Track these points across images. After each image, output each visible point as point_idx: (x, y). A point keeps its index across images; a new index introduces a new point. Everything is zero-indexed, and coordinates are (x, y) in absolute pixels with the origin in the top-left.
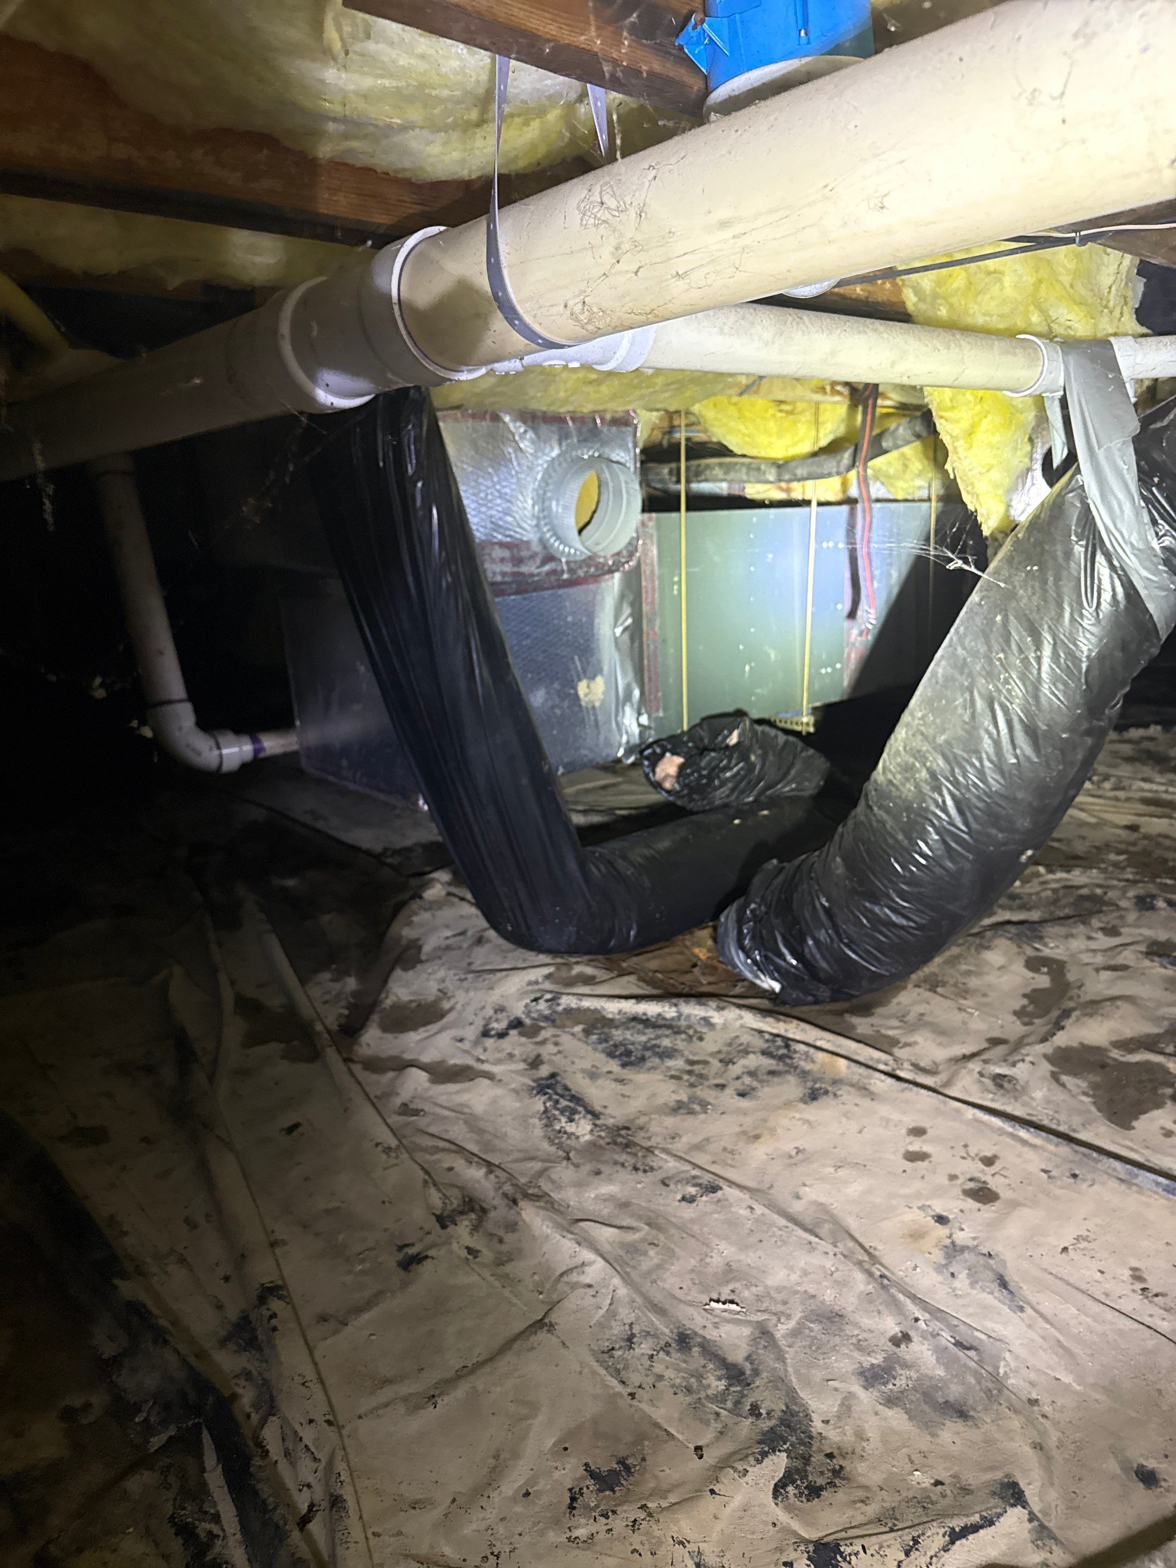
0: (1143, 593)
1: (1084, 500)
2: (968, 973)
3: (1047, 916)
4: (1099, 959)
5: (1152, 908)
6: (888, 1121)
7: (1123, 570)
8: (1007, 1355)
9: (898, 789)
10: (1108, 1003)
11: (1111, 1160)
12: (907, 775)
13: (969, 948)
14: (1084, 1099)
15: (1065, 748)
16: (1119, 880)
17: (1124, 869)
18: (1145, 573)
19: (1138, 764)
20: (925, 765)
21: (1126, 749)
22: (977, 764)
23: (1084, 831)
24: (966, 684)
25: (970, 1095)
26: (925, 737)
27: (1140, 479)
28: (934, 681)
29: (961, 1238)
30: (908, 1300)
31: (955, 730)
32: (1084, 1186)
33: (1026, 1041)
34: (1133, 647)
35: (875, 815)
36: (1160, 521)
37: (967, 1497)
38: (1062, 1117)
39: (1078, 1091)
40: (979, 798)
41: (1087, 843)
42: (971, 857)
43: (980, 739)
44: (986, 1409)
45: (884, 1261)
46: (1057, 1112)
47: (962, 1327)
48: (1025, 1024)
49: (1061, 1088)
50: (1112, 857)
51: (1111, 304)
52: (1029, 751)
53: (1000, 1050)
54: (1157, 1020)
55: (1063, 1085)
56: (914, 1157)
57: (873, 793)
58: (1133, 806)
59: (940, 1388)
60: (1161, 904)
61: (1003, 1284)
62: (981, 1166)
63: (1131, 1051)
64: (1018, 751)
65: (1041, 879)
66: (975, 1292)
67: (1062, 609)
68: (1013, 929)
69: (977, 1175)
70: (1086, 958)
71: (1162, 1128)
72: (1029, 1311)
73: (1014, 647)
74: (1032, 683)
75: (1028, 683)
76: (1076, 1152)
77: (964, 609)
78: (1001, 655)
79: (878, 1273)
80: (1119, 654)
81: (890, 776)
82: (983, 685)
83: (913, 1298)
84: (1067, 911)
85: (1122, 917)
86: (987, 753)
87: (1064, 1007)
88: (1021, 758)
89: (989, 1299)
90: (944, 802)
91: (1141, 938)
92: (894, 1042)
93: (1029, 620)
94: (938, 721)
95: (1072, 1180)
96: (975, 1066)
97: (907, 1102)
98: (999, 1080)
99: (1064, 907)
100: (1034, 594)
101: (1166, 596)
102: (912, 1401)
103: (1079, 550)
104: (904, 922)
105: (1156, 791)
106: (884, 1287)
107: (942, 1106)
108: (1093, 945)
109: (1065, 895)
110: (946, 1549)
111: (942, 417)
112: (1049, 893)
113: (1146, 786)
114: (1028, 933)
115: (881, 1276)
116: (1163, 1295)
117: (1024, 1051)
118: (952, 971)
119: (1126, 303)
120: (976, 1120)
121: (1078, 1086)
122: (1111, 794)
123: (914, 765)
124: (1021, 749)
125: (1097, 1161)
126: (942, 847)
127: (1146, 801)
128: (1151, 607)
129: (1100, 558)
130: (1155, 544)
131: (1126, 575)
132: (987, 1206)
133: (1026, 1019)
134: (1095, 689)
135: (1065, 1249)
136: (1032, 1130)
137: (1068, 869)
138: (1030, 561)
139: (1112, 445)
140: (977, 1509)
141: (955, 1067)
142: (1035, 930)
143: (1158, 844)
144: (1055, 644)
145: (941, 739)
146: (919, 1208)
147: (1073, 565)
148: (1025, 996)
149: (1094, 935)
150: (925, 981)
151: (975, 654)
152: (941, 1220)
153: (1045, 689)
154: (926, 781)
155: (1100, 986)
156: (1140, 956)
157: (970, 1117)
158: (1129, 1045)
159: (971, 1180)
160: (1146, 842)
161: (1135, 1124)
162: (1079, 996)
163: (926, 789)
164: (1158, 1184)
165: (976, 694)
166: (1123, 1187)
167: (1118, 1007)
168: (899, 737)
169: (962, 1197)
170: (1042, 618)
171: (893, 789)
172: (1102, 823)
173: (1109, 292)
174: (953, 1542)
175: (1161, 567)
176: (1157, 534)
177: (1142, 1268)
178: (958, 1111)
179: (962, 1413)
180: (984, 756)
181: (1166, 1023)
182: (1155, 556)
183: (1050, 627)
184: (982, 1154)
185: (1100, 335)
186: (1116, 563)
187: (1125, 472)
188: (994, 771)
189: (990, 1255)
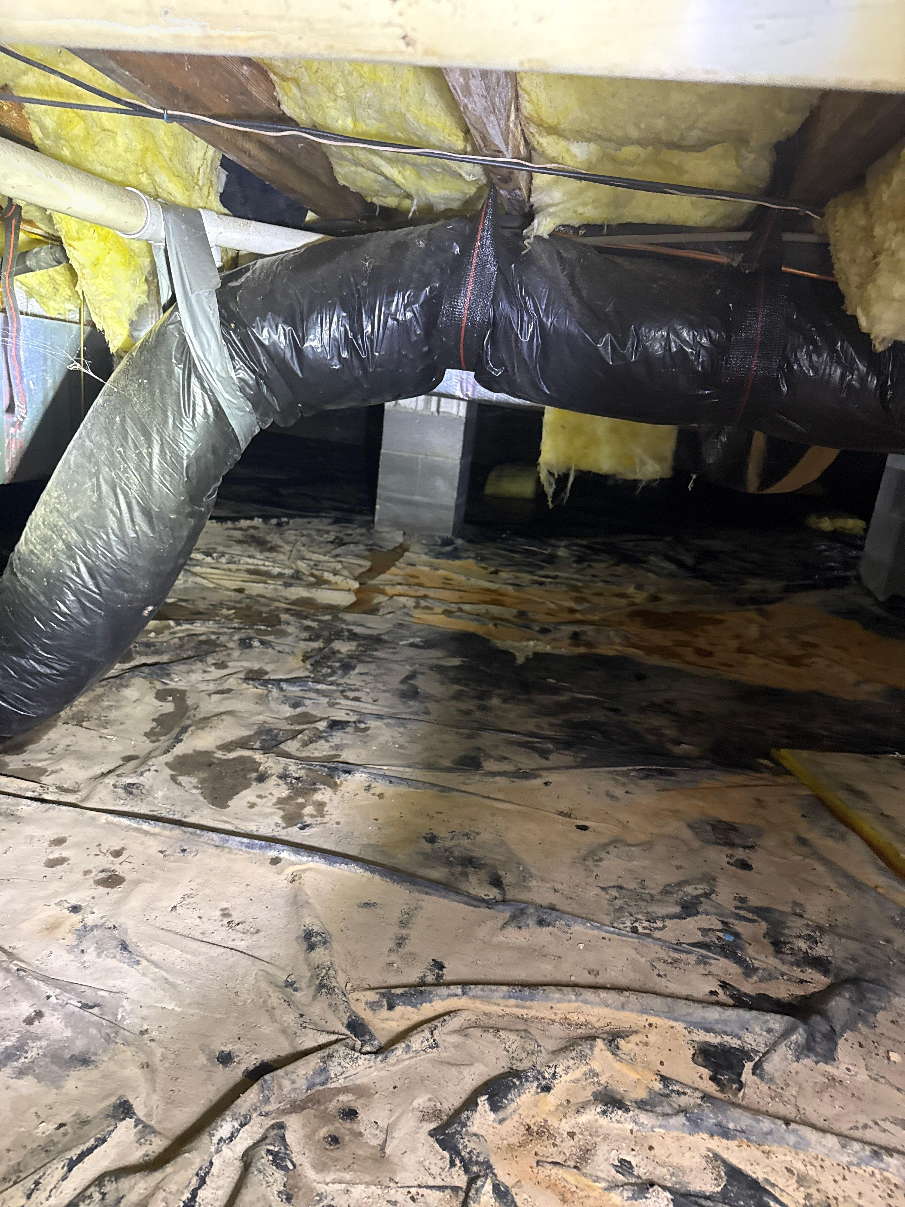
0: (227, 411)
1: (181, 332)
2: (110, 708)
3: (174, 658)
4: (212, 687)
5: (250, 646)
6: (32, 837)
7: (212, 392)
8: (125, 1002)
9: (38, 558)
10: (216, 718)
11: (210, 833)
12: (46, 546)
13: (111, 688)
14: (194, 791)
15: (174, 526)
16: (229, 628)
17: (232, 620)
18: (227, 396)
19: (245, 546)
20: (61, 537)
21: (238, 534)
22: (105, 537)
23: (205, 594)
24: (93, 471)
25: (105, 804)
26: (61, 514)
27: (221, 323)
28: (67, 466)
29: (91, 920)
30: (42, 984)
31: (85, 508)
32: (190, 857)
33: (153, 754)
34: (221, 452)
35: (19, 581)
36: (236, 358)
37: (86, 1128)
38: (177, 809)
39: (191, 786)
40: (107, 565)
41: (207, 602)
42: (103, 613)
43: (107, 517)
44: (105, 1051)
45: (22, 957)
46: (173, 805)
47: (88, 991)
48: (153, 742)
49: (177, 786)
50: (224, 611)
51: (200, 183)
52: (146, 528)
53: (133, 764)
54: (247, 726)
55: (180, 784)
56: (52, 863)
57: (17, 561)
58: (241, 575)
59: (67, 1047)
60: (256, 643)
61: (124, 947)
62: (111, 858)
63: (230, 751)
64: (137, 528)
65: (172, 630)
66: (101, 960)
67: (167, 416)
68: (146, 670)
69: (107, 866)
70: (202, 687)
71: (248, 803)
72: (144, 963)
73: (130, 443)
74: (146, 473)
75: (142, 473)
76: (185, 832)
77: (91, 409)
78: (121, 449)
79: (16, 968)
80: (210, 456)
81: (31, 547)
82: (107, 472)
83: (47, 980)
84: (190, 653)
85: (229, 655)
86: (112, 529)
87: (183, 724)
88: (140, 533)
89: (113, 963)
90: (78, 568)
91: (241, 669)
92: (43, 772)
93: (142, 423)
94: (71, 501)
95: (182, 854)
96: (110, 780)
97: (50, 819)
98: (129, 788)
99: (187, 650)
100: (145, 402)
101: (243, 416)
102: (41, 1066)
103: (178, 371)
104: (48, 671)
105: (257, 565)
106: (20, 978)
107: (80, 818)
108: (208, 677)
109: (188, 641)
110: (64, 1178)
111: (70, 245)
112: (176, 640)
113: (250, 561)
114: (159, 672)
115: (18, 970)
116: (242, 923)
117: (150, 763)
118: (97, 708)
119: (212, 186)
120: (108, 823)
121: (191, 783)
122: (226, 566)
123: (52, 538)
124: (139, 525)
125: (200, 836)
126: (78, 606)
127: (249, 572)
128: (233, 423)
129: (194, 380)
130: (233, 374)
131: (214, 396)
132: (115, 889)
133: (154, 738)
134: (194, 482)
135: (175, 907)
136: (152, 822)
137: (191, 621)
138: (140, 373)
139: (201, 292)
140: (93, 1133)
141: (93, 785)
142: (165, 669)
143: (258, 602)
144: (162, 443)
145: (74, 516)
146: (56, 904)
147: (174, 382)
148: (154, 720)
149: (209, 669)
150: (73, 718)
151: (100, 447)
152: (75, 909)
153: (156, 477)
154: (62, 551)
155: (211, 706)
156: (240, 681)
157: (104, 821)
158: (228, 747)
159: (102, 871)
160: (248, 600)
161: (230, 803)
162: (195, 716)
163: (63, 557)
164: (242, 843)
165: (101, 479)
166: (218, 851)
167: (222, 720)
168: (39, 513)
169: (95, 886)
170: (152, 422)
171: (35, 558)
172: (218, 588)
173: (199, 173)
174: (70, 1170)
175: (239, 393)
176: (234, 367)
177: (229, 907)
178: (93, 819)
179: (84, 1061)
180: (110, 531)
181: (256, 727)
182: (234, 384)
183: (158, 429)
184: (112, 849)
185: (193, 206)
186: (206, 385)
187: (211, 315)
188: (118, 544)
189: (115, 927)
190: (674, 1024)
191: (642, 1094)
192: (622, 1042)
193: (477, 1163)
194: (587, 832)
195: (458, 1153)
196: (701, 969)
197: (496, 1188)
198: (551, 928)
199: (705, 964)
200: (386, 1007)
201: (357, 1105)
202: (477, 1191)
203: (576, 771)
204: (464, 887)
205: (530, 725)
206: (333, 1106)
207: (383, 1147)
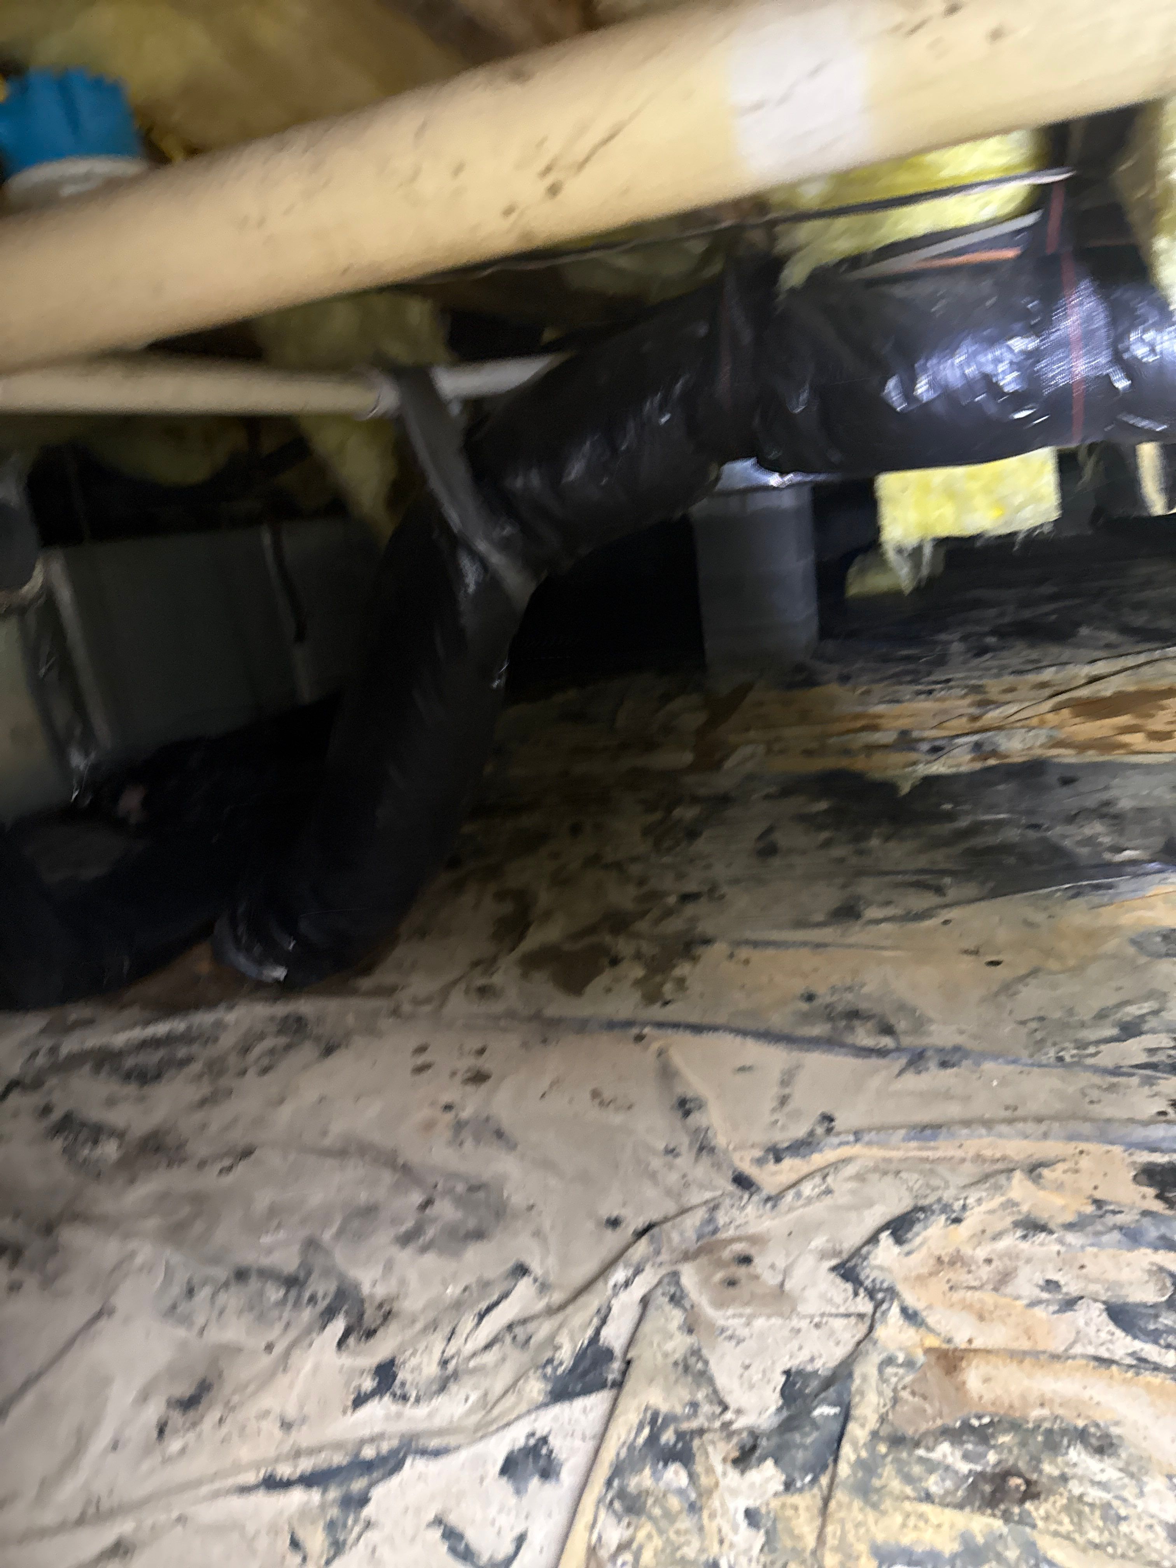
3: (505, 856)
5: (582, 832)
8: (508, 1183)
14: (548, 984)
29: (465, 1114)
32: (552, 1046)
33: (499, 955)
37: (489, 1287)
38: (532, 1003)
39: (543, 980)
45: (403, 1155)
46: (527, 1001)
47: (472, 1176)
48: (495, 943)
49: (529, 983)
53: (481, 967)
55: (531, 980)
56: (420, 1069)
59: (460, 1226)
61: (500, 1135)
62: (474, 1058)
63: (579, 940)
66: (479, 1149)
68: (480, 874)
69: (472, 1065)
71: (604, 988)
72: (521, 1146)
76: (543, 1024)
85: (561, 844)
87: (524, 922)
89: (490, 1151)
92: (394, 988)
95: (544, 1044)
98: (482, 990)
102: (441, 1241)
106: (406, 1173)
109: (518, 838)
110: (476, 1327)
114: (491, 874)
115: (403, 1166)
117: (498, 963)
118: (436, 919)
120: (466, 1026)
121: (542, 977)
132: (484, 1085)
133: (497, 940)
135: (544, 1094)
136: (509, 1019)
140: (496, 1290)
141: (445, 993)
142: (496, 870)
146: (429, 1105)
148: (496, 922)
149: (542, 863)
152: (447, 1108)
157: (461, 1025)
158: (577, 936)
159: (468, 1071)
161: (587, 989)
162: (536, 910)
166: (579, 1037)
169: (463, 1085)
174: (482, 1319)
177: (599, 1088)
179: (479, 1235)
184: (474, 1049)
189: (488, 1119)
190: (1110, 1147)
191: (1070, 1218)
192: (1045, 1172)
193: (880, 1290)
194: (999, 967)
195: (861, 1284)
196: (1146, 1090)
197: (904, 1310)
198: (955, 1070)
199: (1152, 1085)
200: (772, 1161)
201: (753, 1251)
202: (884, 1313)
203: (983, 904)
204: (849, 1039)
205: (922, 861)
206: (727, 1254)
207: (782, 1284)
